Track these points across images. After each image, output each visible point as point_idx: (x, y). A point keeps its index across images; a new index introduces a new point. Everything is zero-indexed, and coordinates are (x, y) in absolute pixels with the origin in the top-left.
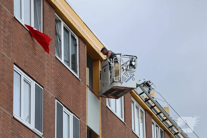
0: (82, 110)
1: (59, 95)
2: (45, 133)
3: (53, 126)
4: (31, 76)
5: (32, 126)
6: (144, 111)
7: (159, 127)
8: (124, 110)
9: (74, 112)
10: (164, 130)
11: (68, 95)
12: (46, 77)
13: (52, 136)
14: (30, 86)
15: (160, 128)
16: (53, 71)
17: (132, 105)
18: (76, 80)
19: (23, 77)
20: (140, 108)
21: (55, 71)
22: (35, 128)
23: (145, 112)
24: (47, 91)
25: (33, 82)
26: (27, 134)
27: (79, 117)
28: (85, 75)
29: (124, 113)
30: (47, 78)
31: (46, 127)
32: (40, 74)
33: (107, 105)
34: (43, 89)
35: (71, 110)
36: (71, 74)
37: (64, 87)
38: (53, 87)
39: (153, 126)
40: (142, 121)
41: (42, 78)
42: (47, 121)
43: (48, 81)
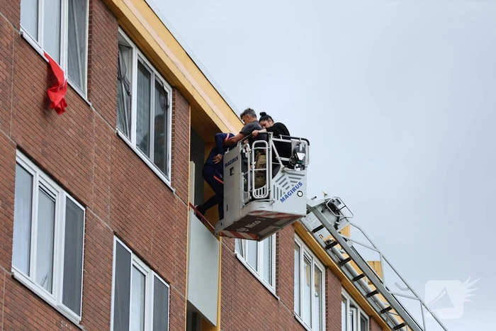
0: (177, 263)
1: (123, 227)
2: (87, 317)
3: (107, 301)
4: (57, 177)
5: (56, 298)
6: (324, 268)
7: (357, 309)
8: (277, 264)
9: (156, 268)
10: (370, 317)
11: (143, 225)
12: (92, 182)
13: (103, 325)
14: (55, 203)
15: (360, 310)
16: (109, 168)
17: (296, 253)
18: (164, 191)
19: (37, 179)
20: (315, 261)
21: (113, 167)
22: (63, 303)
23: (326, 272)
24: (95, 215)
25: (62, 193)
26: (42, 318)
27: (169, 280)
28: (186, 179)
29: (277, 272)
30: (95, 185)
31: (89, 302)
32: (79, 175)
33: (237, 252)
34: (84, 209)
35: (149, 262)
36: (152, 176)
37: (134, 207)
38: (109, 207)
39: (343, 305)
40: (319, 294)
41: (84, 184)
42: (91, 288)
43: (98, 192)
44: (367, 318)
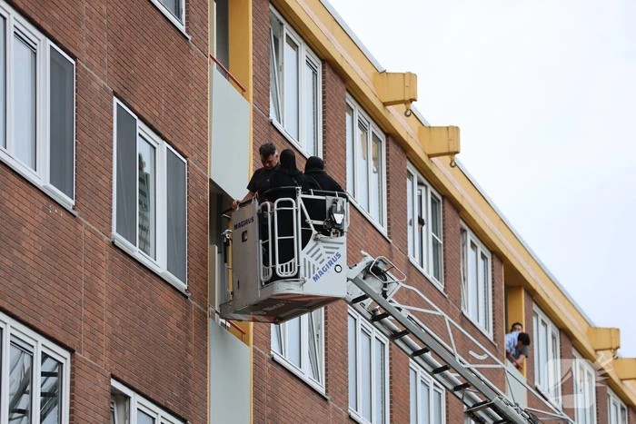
0: (196, 132)
1: (126, 85)
2: (82, 200)
3: (108, 181)
4: (38, 21)
5: (41, 178)
6: (384, 137)
7: (426, 187)
8: (324, 132)
9: (169, 139)
10: (443, 197)
11: (151, 83)
12: (83, 27)
13: (103, 210)
14: (35, 54)
15: (430, 188)
16: (105, 8)
17: (348, 118)
18: (177, 39)
19: (11, 23)
20: (372, 128)
21: (111, 8)
22: (51, 182)
23: (387, 141)
24: (88, 69)
25: (45, 41)
26: (24, 201)
27: (186, 153)
28: (204, 23)
29: (324, 143)
30: (88, 31)
31: (84, 182)
32: (65, 16)
33: (272, 116)
34: (74, 62)
35: (160, 130)
36: (161, 19)
37: (138, 59)
38: (106, 60)
39: (409, 182)
40: (378, 169)
41: (72, 30)
42: (86, 163)
43: (91, 40)
44: (440, 198)
